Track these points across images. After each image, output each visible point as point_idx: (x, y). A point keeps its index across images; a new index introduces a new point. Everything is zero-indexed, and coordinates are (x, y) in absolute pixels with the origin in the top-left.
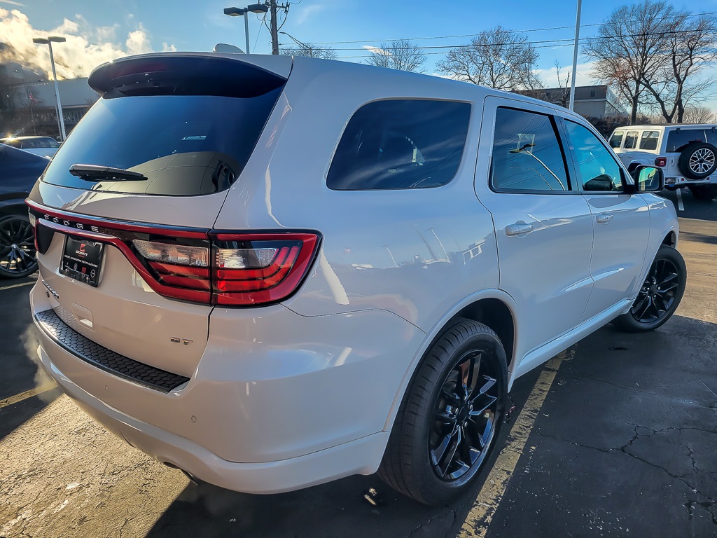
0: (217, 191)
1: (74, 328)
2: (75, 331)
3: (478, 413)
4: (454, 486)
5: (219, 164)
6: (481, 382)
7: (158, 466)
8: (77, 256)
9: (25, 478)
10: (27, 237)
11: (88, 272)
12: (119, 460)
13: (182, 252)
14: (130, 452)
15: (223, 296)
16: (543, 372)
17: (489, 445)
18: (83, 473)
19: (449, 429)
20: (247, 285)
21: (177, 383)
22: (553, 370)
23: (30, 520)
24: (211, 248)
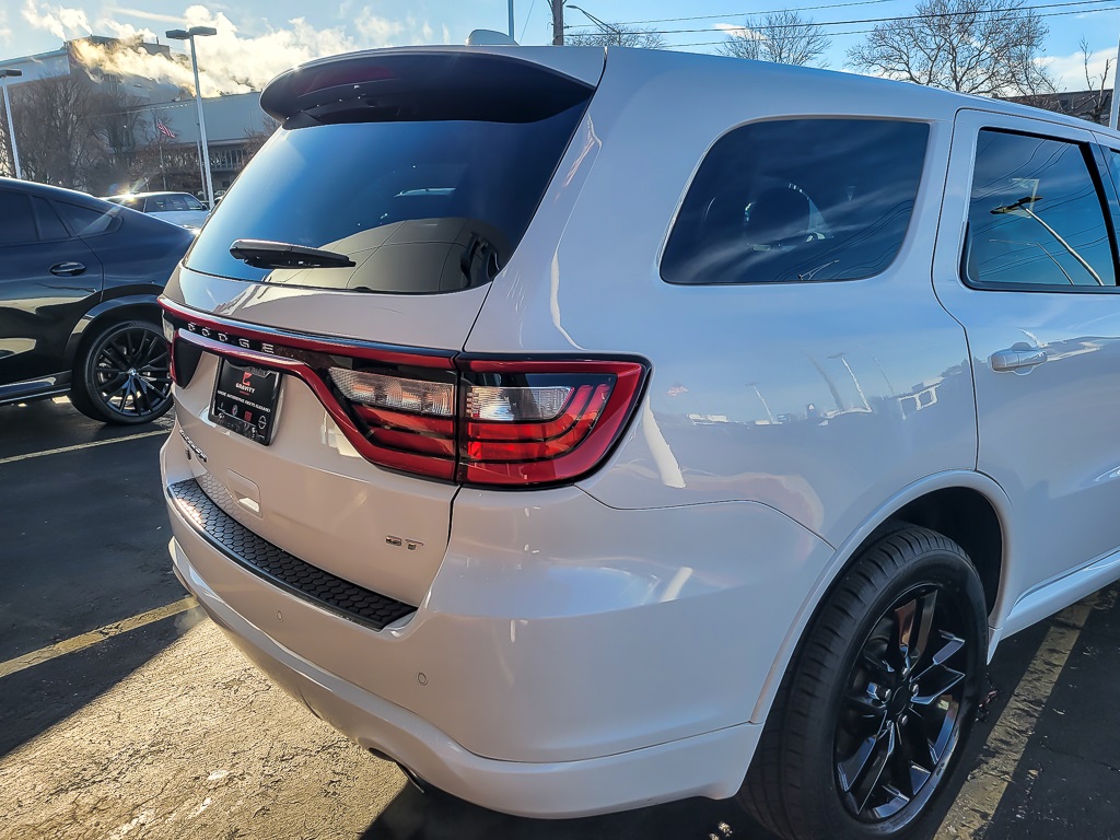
0: (468, 286)
1: (229, 512)
2: (230, 518)
3: (928, 701)
4: (879, 832)
5: (473, 238)
6: (936, 644)
7: (356, 753)
8: (237, 392)
9: (144, 757)
10: (152, 357)
11: (254, 420)
12: (293, 738)
13: (409, 391)
14: (309, 725)
15: (476, 469)
16: (1052, 629)
17: (947, 761)
18: (234, 754)
19: (873, 726)
20: (517, 450)
21: (395, 614)
22: (1074, 627)
23: (151, 827)
24: (459, 384)
